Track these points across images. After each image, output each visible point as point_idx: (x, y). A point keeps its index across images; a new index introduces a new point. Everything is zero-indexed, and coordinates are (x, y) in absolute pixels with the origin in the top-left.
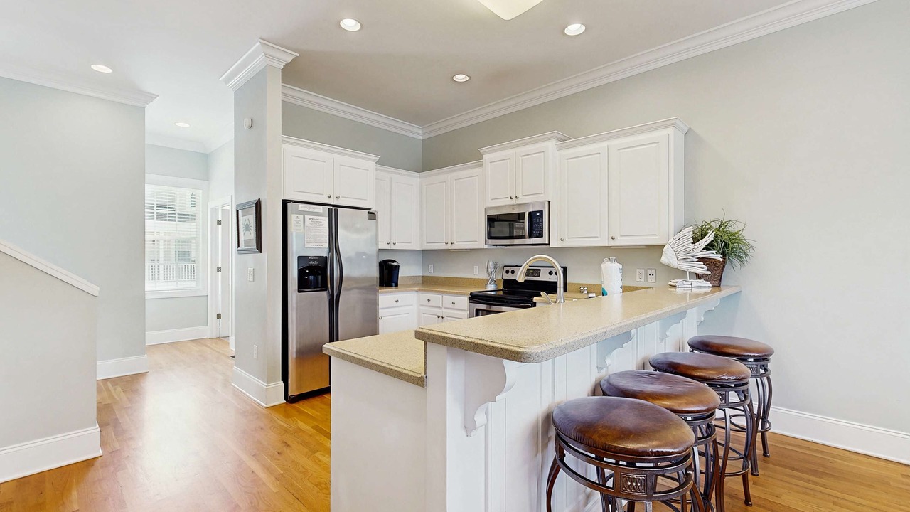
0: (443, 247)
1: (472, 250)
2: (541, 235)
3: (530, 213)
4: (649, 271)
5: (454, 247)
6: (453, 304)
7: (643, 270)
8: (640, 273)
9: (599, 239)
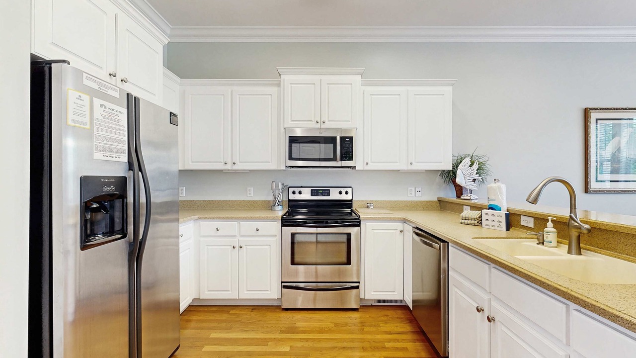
0: (220, 166)
1: (251, 171)
2: (351, 158)
3: (341, 138)
4: (418, 189)
5: (235, 167)
6: (257, 230)
7: (413, 189)
8: (411, 190)
9: (398, 164)
